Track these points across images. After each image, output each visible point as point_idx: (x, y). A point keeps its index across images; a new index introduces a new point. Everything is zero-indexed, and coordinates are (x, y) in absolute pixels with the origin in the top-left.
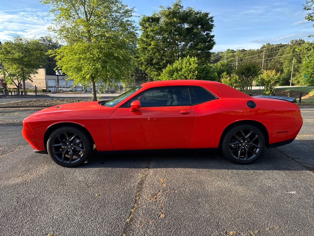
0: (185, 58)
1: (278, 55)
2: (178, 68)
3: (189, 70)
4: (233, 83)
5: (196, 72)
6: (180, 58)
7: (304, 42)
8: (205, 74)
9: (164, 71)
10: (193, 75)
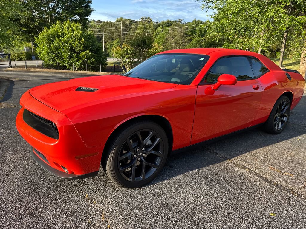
0: (65, 22)
1: (132, 29)
2: (59, 33)
3: (74, 37)
4: (125, 54)
5: (83, 40)
6: (58, 21)
7: (152, 21)
8: (92, 43)
9: (40, 35)
10: (80, 43)
